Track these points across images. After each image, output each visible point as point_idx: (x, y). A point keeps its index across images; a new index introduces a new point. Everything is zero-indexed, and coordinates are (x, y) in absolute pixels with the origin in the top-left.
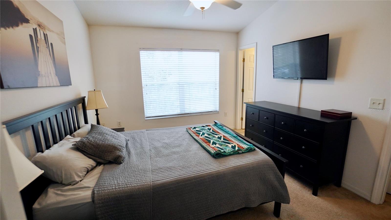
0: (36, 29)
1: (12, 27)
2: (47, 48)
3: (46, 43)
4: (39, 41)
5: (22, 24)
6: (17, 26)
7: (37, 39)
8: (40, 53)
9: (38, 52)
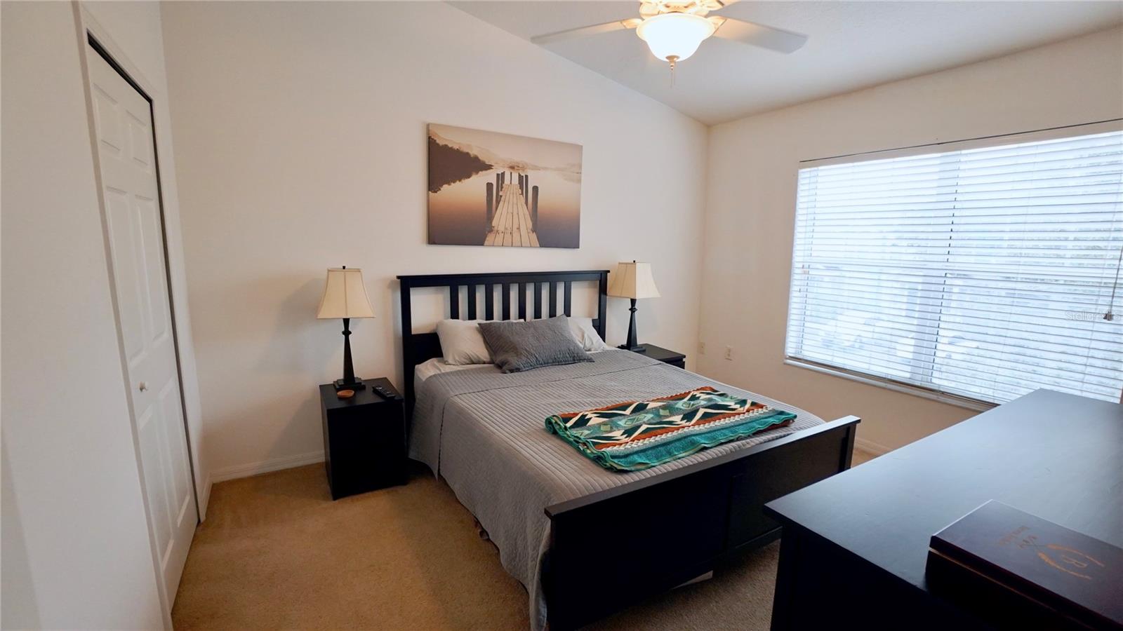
0: (503, 174)
1: (460, 181)
2: (522, 194)
3: (521, 188)
4: (503, 189)
5: (477, 173)
6: (469, 176)
7: (502, 185)
8: (501, 203)
9: (498, 202)
